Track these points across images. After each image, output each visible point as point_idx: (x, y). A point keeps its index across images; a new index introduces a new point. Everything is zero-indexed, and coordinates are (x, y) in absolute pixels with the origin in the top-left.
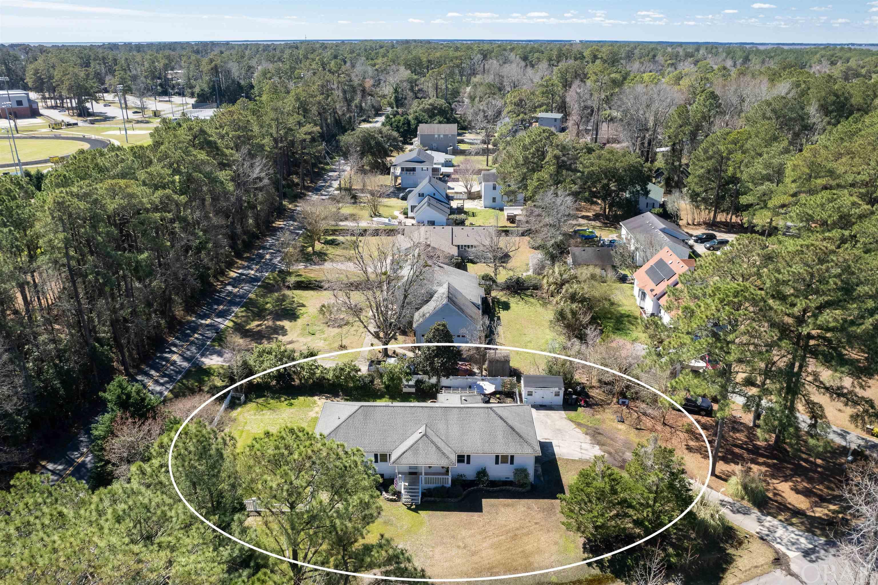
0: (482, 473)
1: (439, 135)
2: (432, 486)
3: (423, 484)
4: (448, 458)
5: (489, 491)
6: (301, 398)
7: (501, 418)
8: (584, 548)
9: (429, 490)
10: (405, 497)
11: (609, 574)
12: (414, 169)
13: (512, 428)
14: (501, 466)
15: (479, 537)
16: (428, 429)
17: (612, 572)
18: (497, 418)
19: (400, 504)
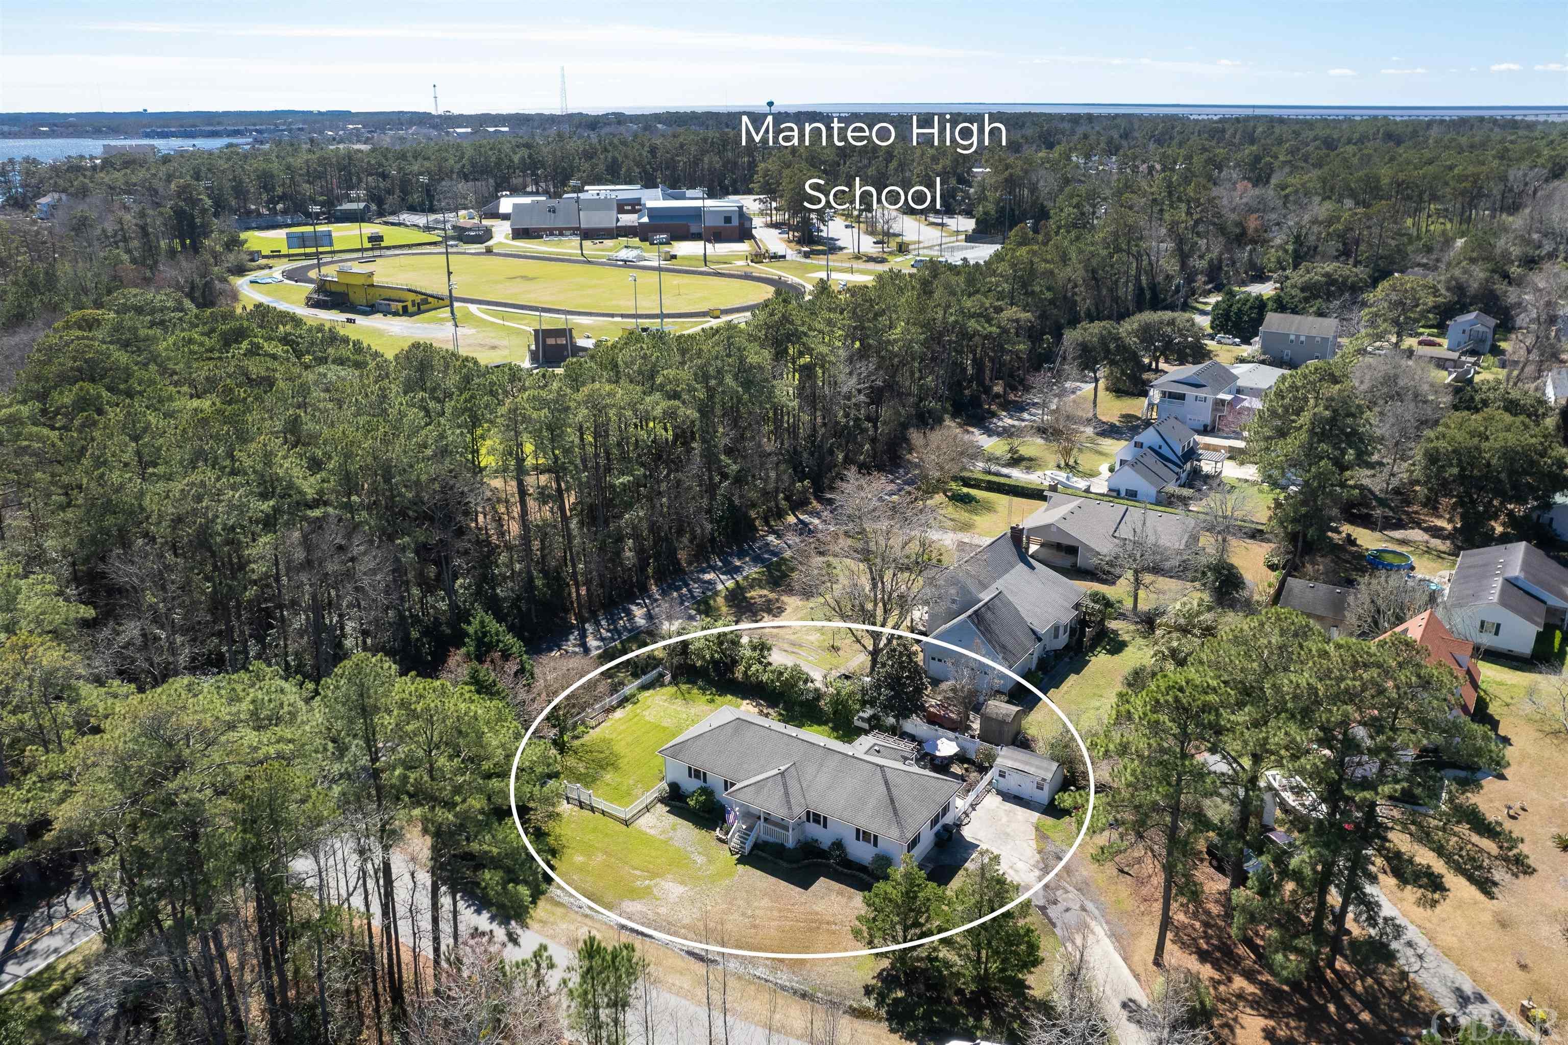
0: (838, 845)
1: (1298, 337)
2: (771, 839)
3: (761, 831)
4: (790, 808)
5: (836, 870)
6: (729, 697)
7: (886, 783)
8: (880, 974)
9: (766, 843)
10: (735, 842)
11: (883, 1012)
12: (1182, 397)
13: (892, 801)
14: (861, 843)
15: (776, 913)
16: (793, 769)
17: (888, 1013)
18: (882, 782)
19: (726, 847)
